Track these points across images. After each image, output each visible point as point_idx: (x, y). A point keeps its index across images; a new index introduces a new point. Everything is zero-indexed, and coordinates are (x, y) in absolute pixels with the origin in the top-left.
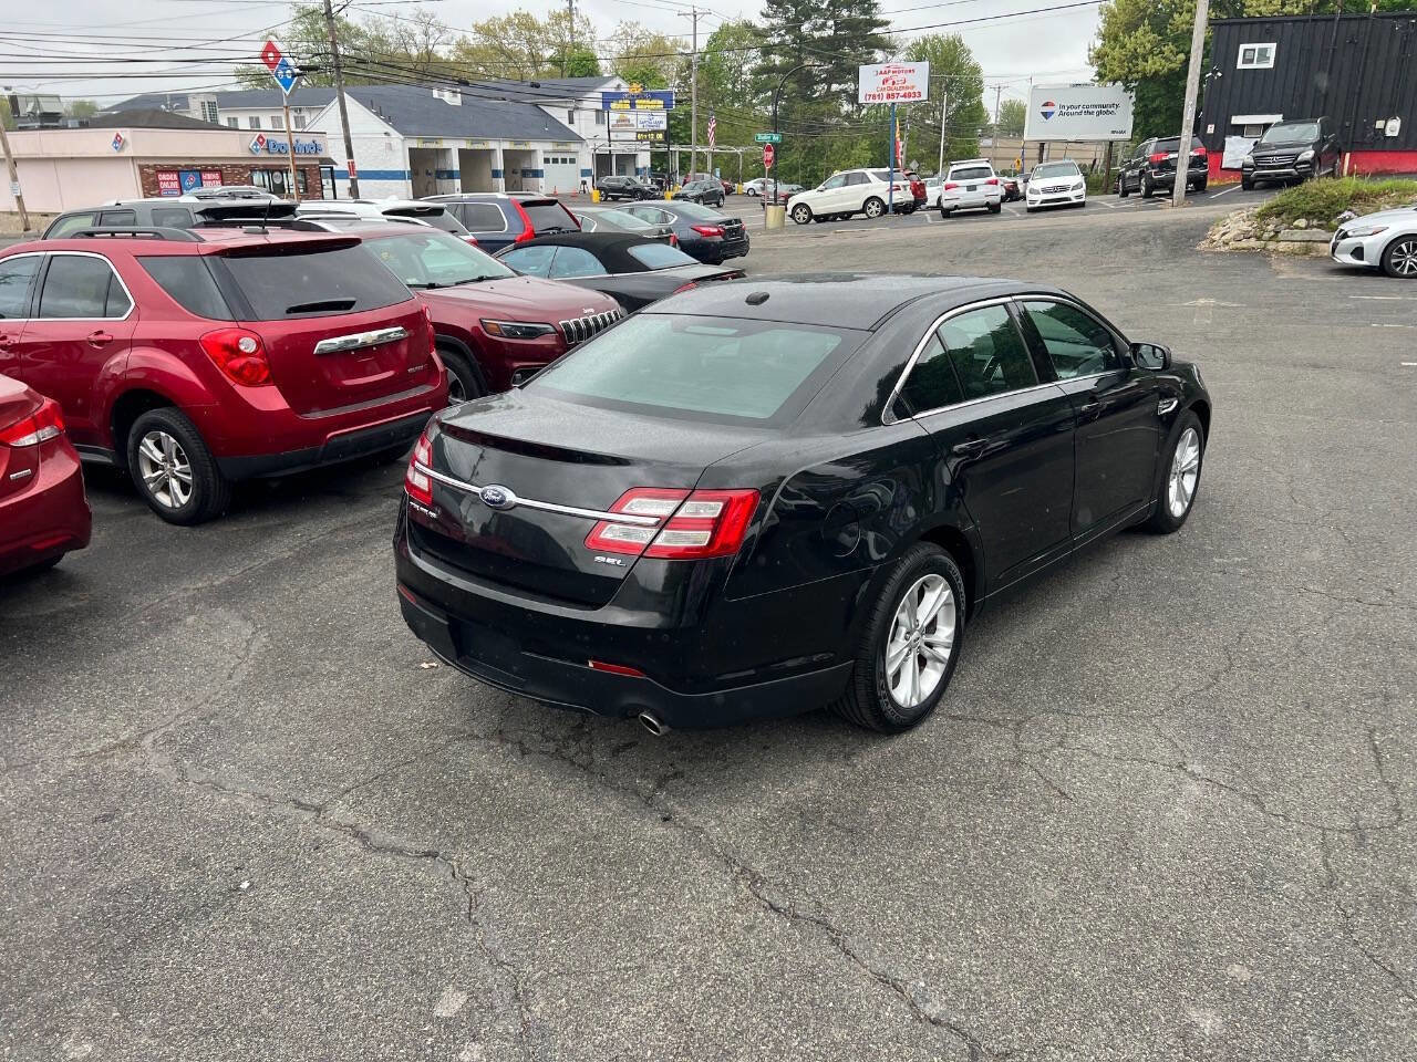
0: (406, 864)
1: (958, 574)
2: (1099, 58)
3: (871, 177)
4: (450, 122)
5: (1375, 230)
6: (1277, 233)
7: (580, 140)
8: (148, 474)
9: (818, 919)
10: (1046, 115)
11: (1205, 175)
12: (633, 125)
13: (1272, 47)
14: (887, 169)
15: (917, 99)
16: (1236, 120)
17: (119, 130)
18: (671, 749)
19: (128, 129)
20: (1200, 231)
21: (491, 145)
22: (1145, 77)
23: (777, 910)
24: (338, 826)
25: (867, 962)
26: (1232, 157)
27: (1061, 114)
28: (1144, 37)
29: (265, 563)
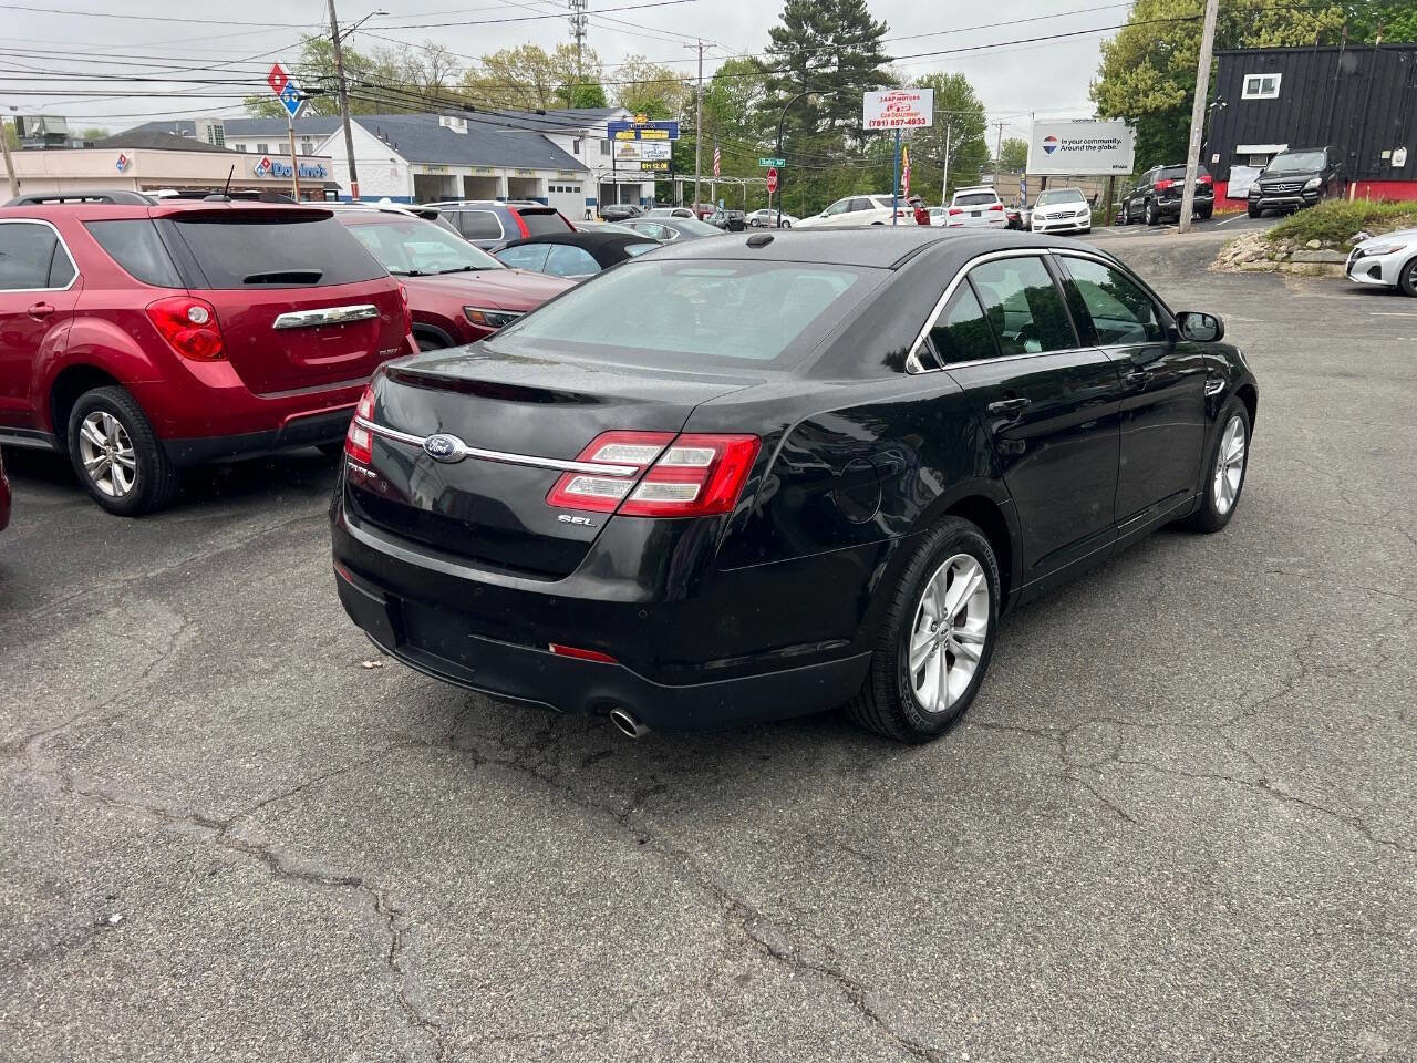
0: (318, 893)
1: (992, 556)
2: (1101, 94)
3: (875, 203)
4: (455, 148)
5: (1391, 248)
6: (1290, 253)
7: (585, 169)
8: (89, 460)
9: (829, 968)
10: (1049, 150)
11: (1211, 203)
12: (637, 155)
13: (1277, 78)
14: (891, 196)
15: (921, 125)
16: (1242, 149)
17: (123, 151)
18: (655, 759)
19: (132, 150)
20: (1211, 252)
21: (496, 173)
22: (1145, 113)
23: (778, 956)
24: (245, 847)
25: (893, 1026)
26: (1237, 186)
27: (1063, 148)
28: (1145, 74)
29: (209, 554)
